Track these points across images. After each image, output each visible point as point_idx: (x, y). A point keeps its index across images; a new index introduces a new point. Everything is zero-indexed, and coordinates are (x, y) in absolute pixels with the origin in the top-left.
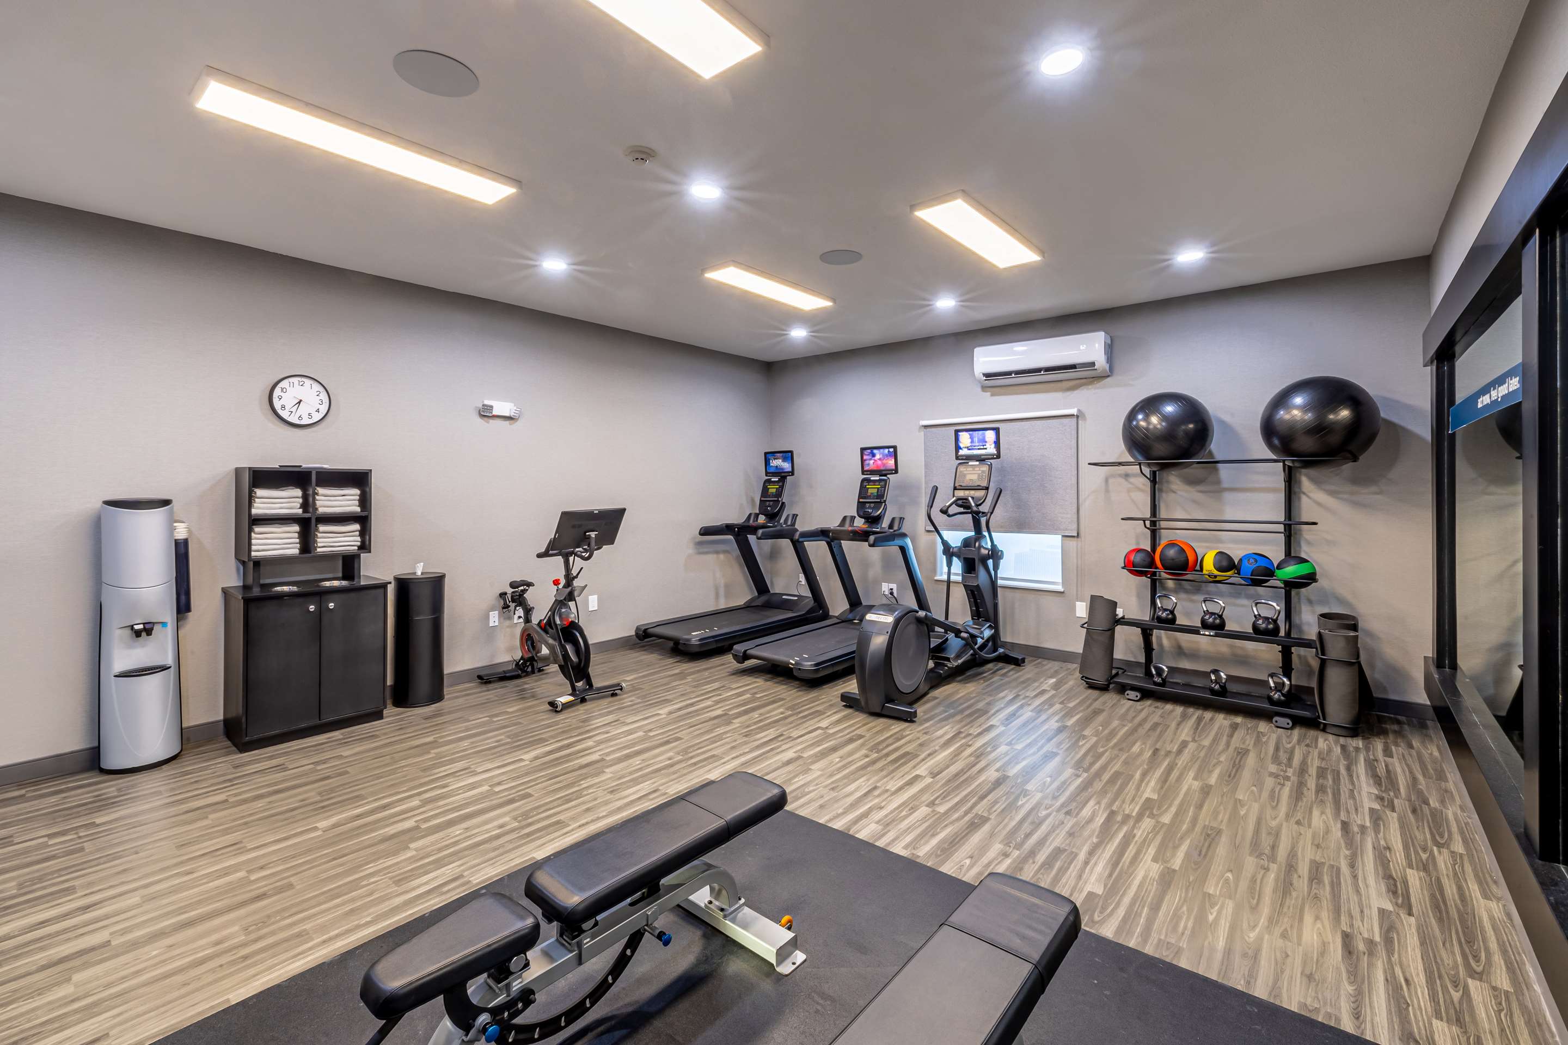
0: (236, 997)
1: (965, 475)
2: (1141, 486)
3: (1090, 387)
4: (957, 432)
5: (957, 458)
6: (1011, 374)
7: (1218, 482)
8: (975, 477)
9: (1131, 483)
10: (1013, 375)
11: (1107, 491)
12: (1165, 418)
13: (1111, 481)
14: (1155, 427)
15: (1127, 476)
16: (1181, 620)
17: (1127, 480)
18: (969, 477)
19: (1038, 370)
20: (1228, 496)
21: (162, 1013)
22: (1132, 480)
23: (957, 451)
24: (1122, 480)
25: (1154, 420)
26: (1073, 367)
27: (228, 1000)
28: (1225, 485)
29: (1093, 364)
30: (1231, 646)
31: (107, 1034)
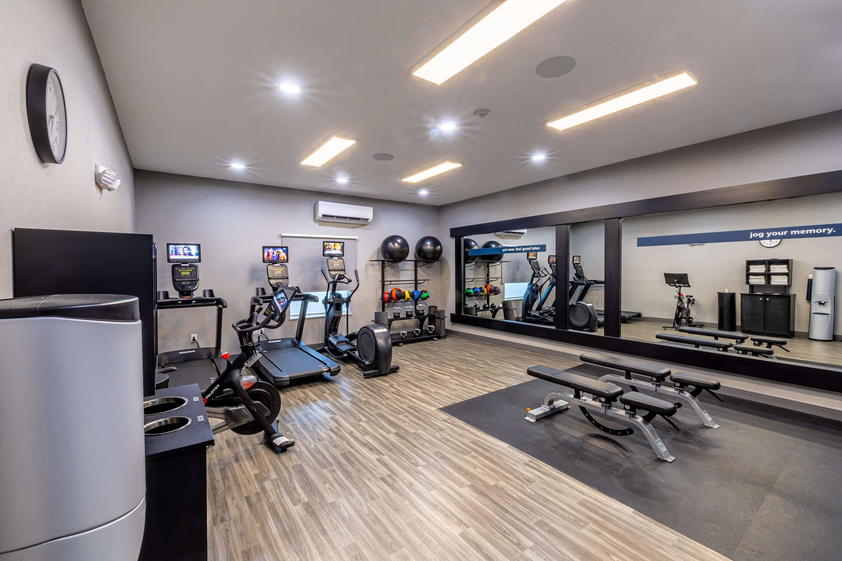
0: (628, 510)
1: (333, 264)
2: (377, 269)
3: (360, 228)
4: (324, 242)
5: (324, 255)
6: (347, 219)
7: (398, 267)
8: (338, 265)
9: (374, 268)
10: (348, 219)
11: (366, 271)
12: (399, 243)
13: (367, 267)
14: (397, 248)
15: (373, 265)
16: (401, 316)
17: (373, 267)
18: (335, 265)
19: (346, 218)
20: (402, 273)
21: (651, 531)
22: (375, 267)
23: (324, 252)
24: (371, 267)
25: (396, 245)
26: (358, 219)
27: (633, 512)
28: (400, 268)
29: (368, 219)
30: (402, 323)
31: (673, 546)
